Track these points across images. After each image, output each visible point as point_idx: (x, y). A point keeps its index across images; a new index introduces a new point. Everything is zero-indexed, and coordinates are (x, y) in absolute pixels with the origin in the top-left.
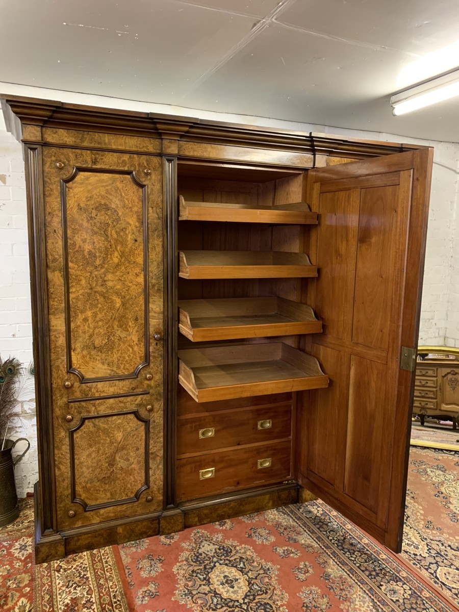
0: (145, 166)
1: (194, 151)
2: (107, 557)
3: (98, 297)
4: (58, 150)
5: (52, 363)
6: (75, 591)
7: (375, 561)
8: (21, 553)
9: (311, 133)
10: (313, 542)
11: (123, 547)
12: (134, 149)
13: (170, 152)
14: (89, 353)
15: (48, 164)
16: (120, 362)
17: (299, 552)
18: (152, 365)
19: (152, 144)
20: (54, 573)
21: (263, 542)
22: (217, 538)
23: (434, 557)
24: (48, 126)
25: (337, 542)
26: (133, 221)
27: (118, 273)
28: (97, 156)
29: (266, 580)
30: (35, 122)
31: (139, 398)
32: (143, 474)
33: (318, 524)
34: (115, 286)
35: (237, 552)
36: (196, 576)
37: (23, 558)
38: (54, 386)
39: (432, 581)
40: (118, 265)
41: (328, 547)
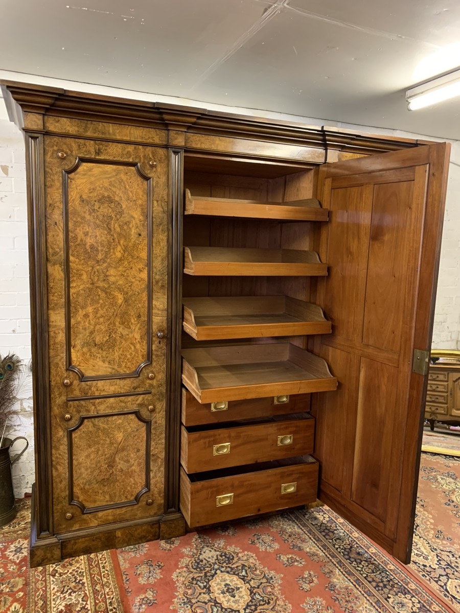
0: (150, 158)
1: (202, 143)
2: (104, 562)
3: (100, 293)
4: (60, 139)
5: (51, 360)
6: (70, 597)
7: (383, 572)
8: (16, 556)
9: (323, 127)
10: (318, 551)
11: (122, 552)
12: (139, 140)
13: (176, 143)
14: (90, 350)
15: (49, 154)
16: (122, 360)
17: (303, 560)
18: (154, 364)
19: (158, 135)
20: (49, 577)
21: (266, 549)
22: (219, 544)
23: (444, 569)
24: (50, 114)
25: (343, 551)
26: (137, 215)
27: (121, 268)
28: (101, 146)
29: (269, 589)
30: (37, 110)
31: (141, 397)
32: (144, 477)
33: (324, 531)
34: (117, 282)
35: (239, 559)
36: (196, 584)
37: (18, 561)
38: (53, 383)
39: (442, 594)
40: (121, 260)
41: (334, 556)
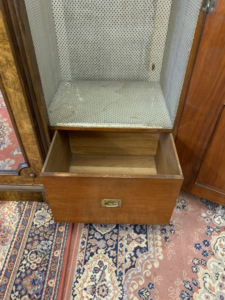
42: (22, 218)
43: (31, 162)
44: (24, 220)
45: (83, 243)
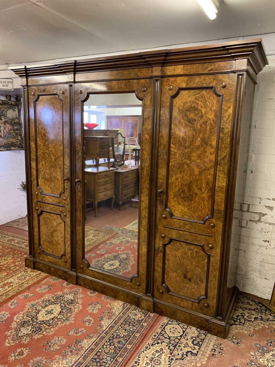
3: (47, 155)
5: (32, 182)
6: (16, 280)
10: (106, 326)
11: (51, 278)
14: (44, 181)
15: (30, 94)
17: (92, 324)
18: (66, 193)
20: (24, 272)
21: (89, 310)
22: (79, 296)
25: (116, 335)
28: (45, 88)
29: (59, 322)
30: (24, 77)
31: (61, 208)
32: (64, 247)
33: (126, 322)
34: (52, 150)
35: (74, 306)
36: (46, 302)
41: (106, 333)
42: (123, 311)
43: (140, 274)
44: (124, 312)
45: (155, 336)
